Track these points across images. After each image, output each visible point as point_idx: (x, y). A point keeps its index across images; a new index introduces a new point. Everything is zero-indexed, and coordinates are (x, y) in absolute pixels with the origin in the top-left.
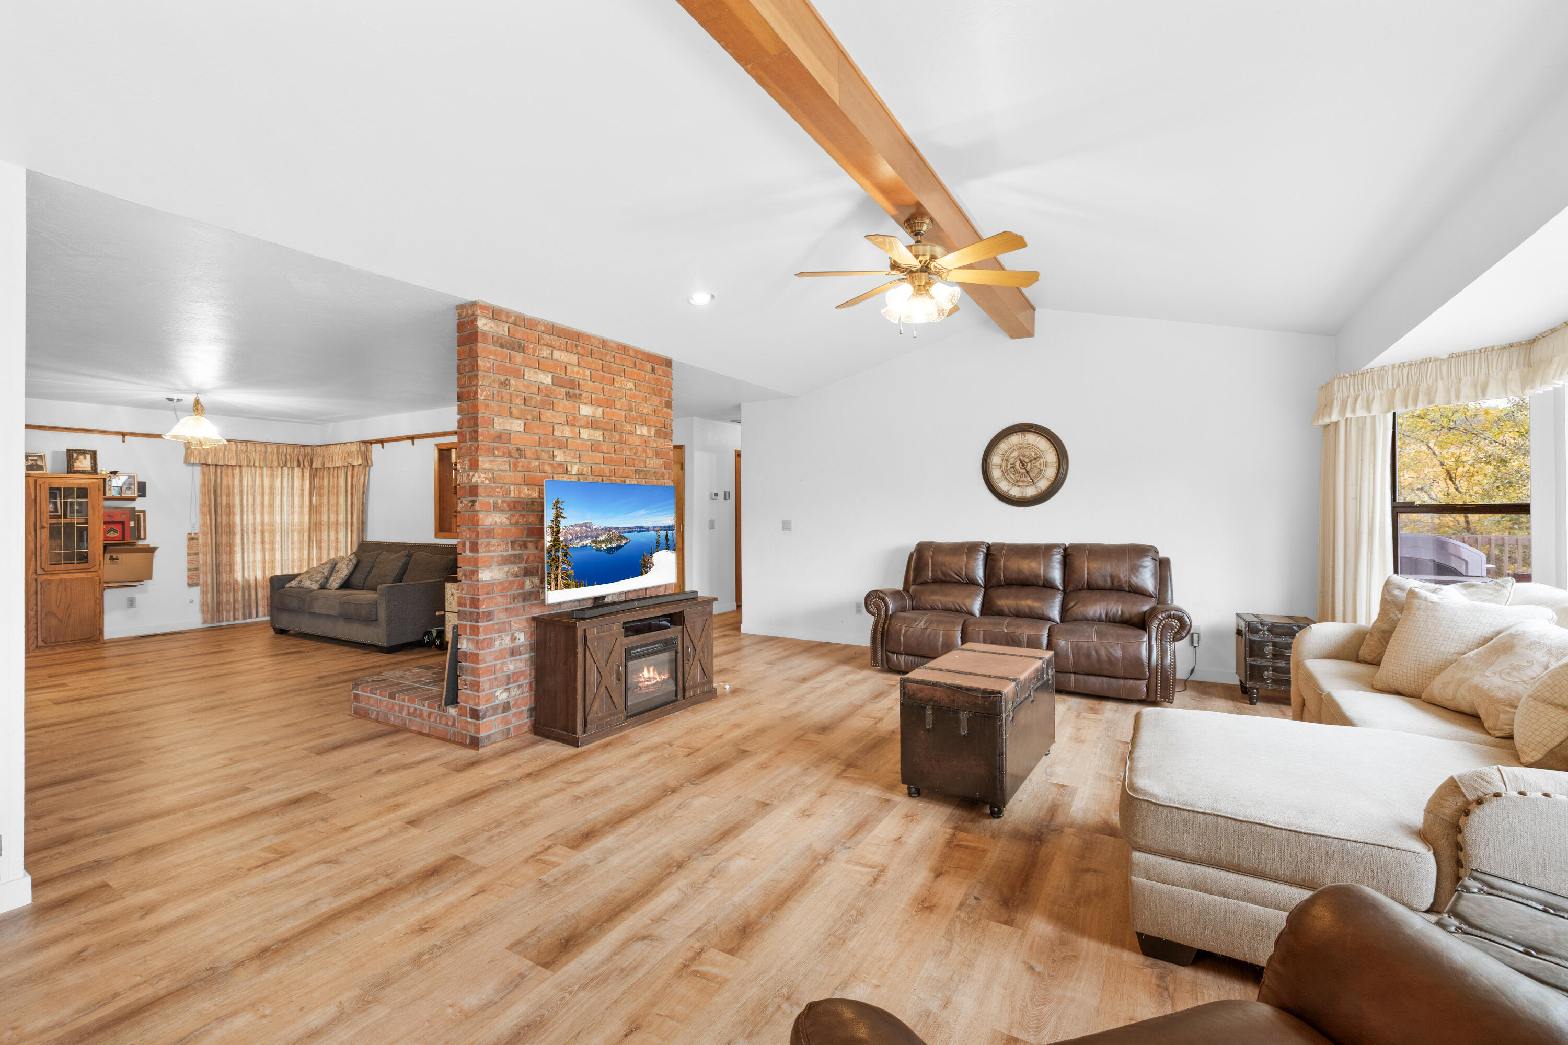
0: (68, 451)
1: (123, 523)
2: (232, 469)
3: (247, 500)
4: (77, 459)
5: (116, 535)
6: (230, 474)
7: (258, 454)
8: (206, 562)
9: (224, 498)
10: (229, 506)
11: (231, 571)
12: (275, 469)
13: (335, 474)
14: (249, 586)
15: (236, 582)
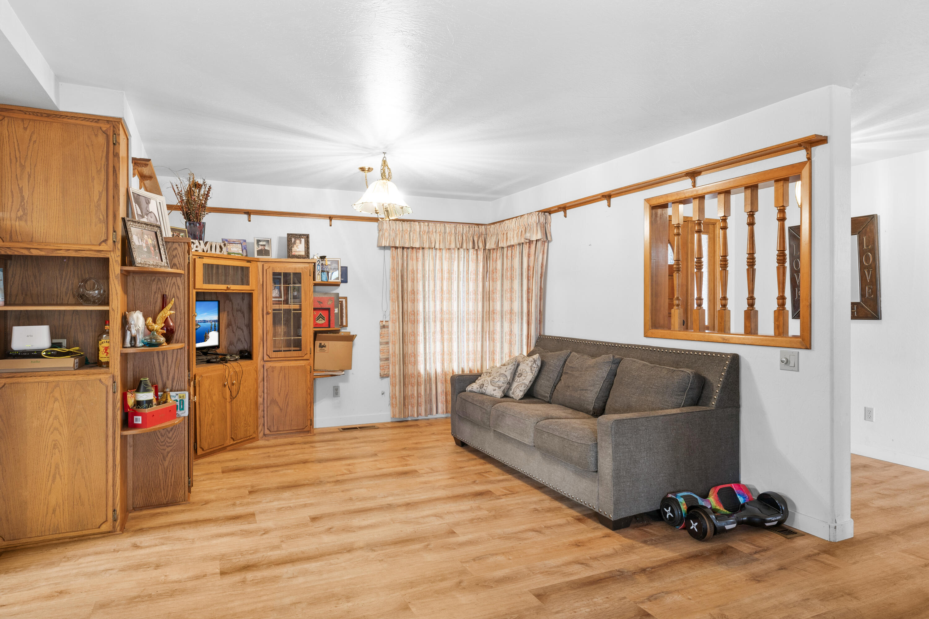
0: (288, 235)
1: (328, 310)
2: (416, 252)
3: (429, 285)
4: (295, 243)
5: (323, 322)
6: (415, 257)
7: (438, 235)
8: (395, 352)
9: (410, 283)
10: (413, 292)
11: (415, 363)
12: (453, 251)
13: (509, 254)
14: (430, 379)
15: (419, 375)
